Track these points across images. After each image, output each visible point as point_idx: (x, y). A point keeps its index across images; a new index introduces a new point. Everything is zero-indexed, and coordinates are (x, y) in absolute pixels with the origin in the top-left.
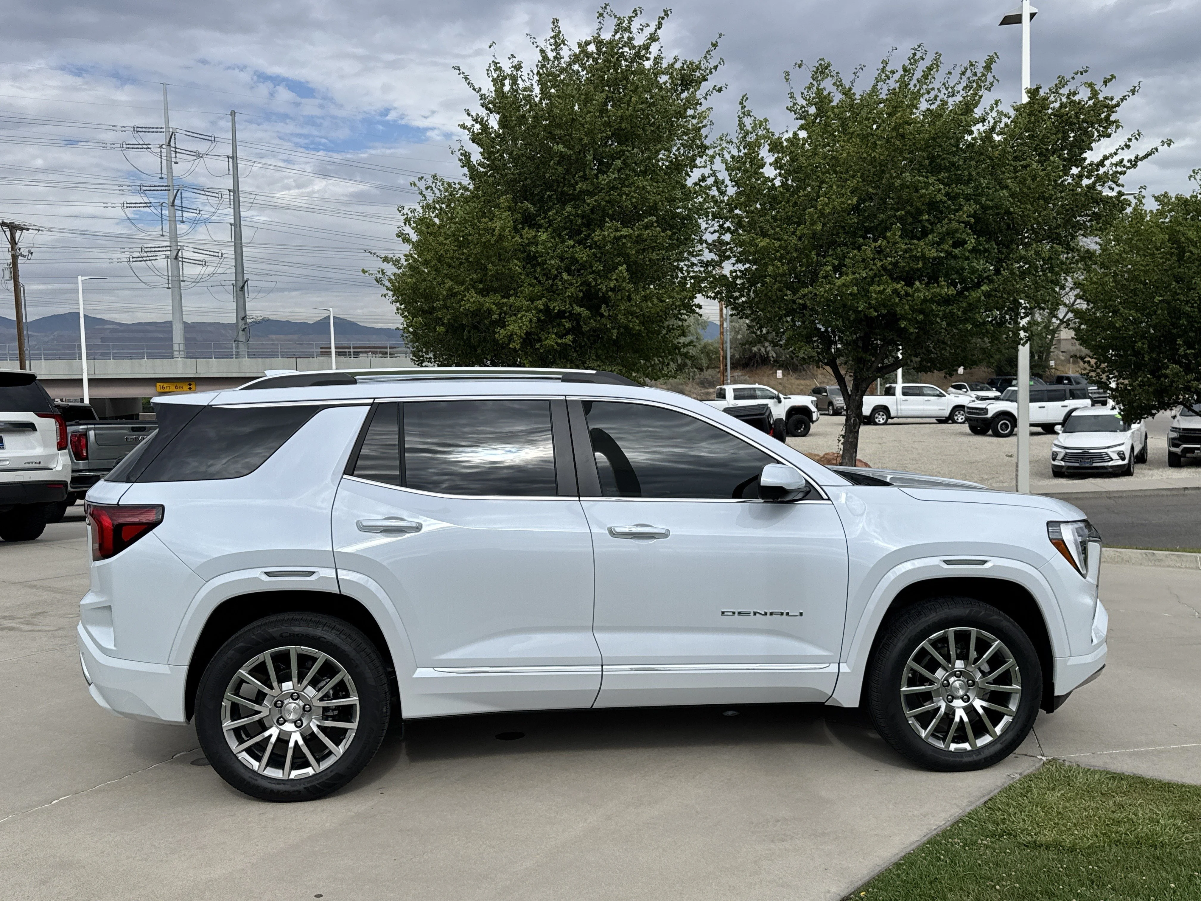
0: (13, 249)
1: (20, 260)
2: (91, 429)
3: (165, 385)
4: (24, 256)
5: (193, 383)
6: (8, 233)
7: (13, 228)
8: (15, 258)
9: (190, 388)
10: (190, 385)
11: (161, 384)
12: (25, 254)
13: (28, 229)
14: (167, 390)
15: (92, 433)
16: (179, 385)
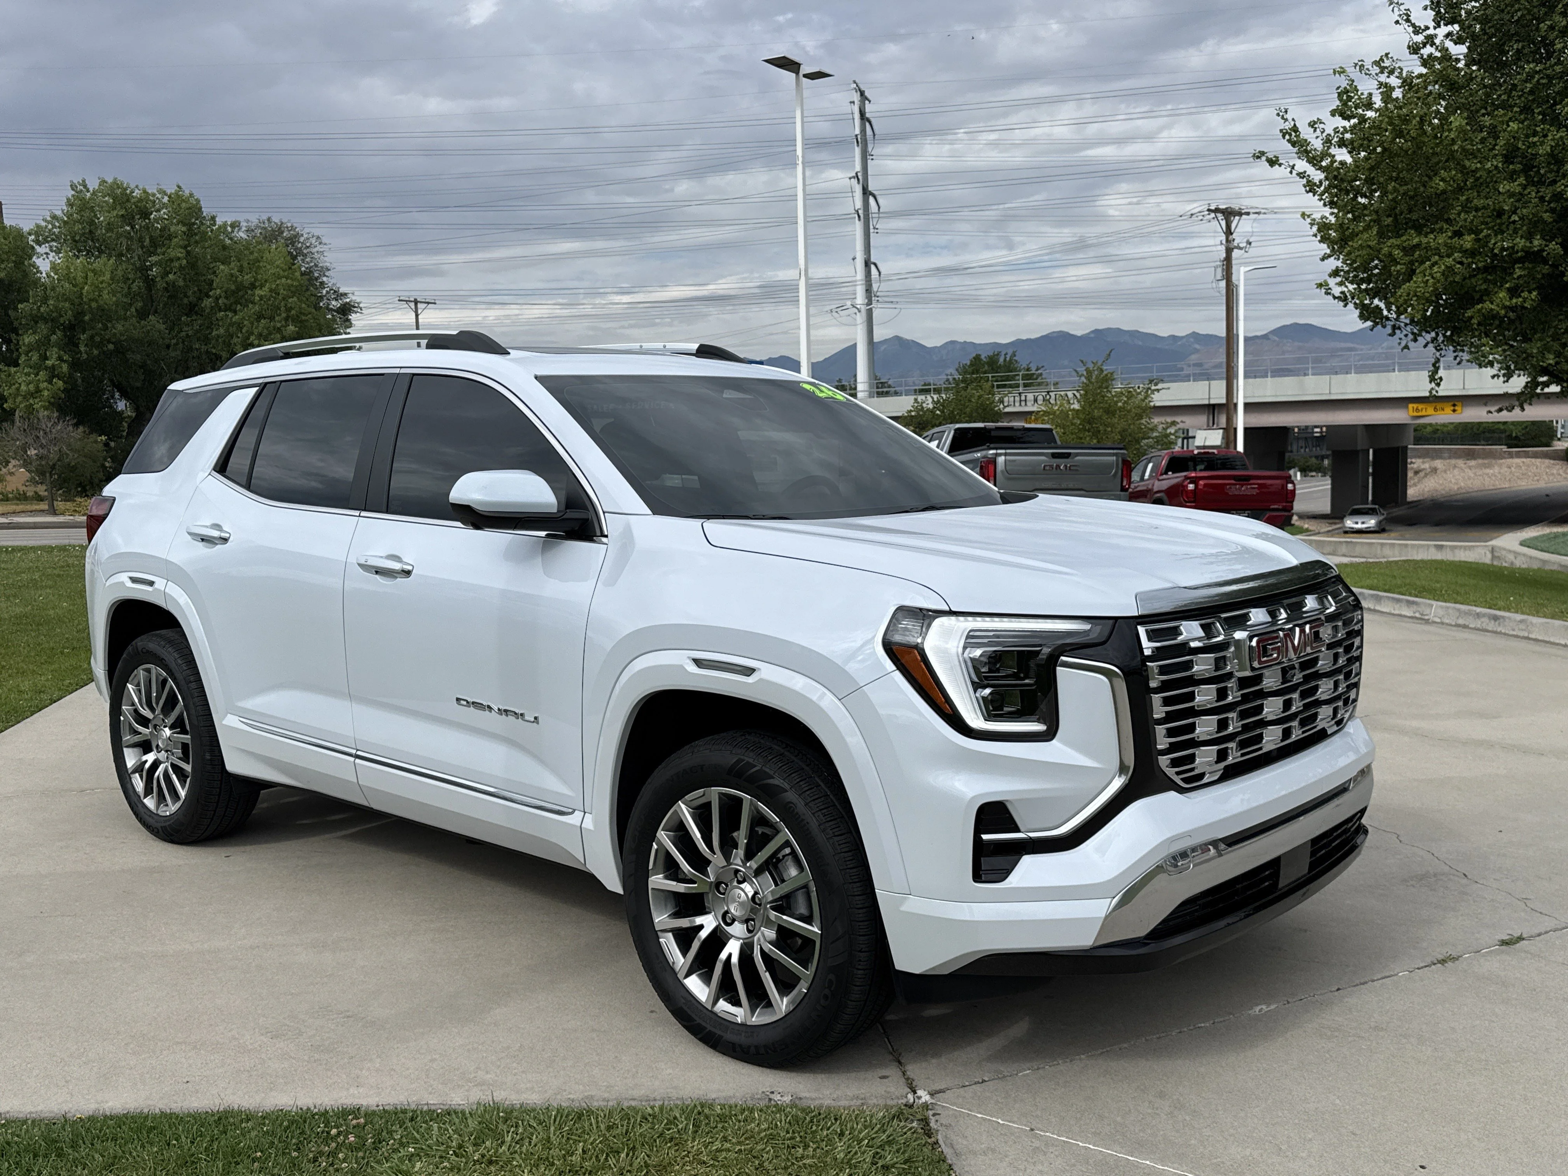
0: (1227, 241)
1: (1236, 253)
2: (1000, 455)
3: (1420, 406)
4: (1241, 249)
5: (1459, 404)
6: (1223, 223)
7: (1229, 214)
8: (1229, 251)
9: (1454, 411)
10: (1454, 405)
11: (1415, 406)
12: (1241, 245)
13: (1248, 214)
14: (1423, 413)
15: (1001, 460)
16: (1439, 406)
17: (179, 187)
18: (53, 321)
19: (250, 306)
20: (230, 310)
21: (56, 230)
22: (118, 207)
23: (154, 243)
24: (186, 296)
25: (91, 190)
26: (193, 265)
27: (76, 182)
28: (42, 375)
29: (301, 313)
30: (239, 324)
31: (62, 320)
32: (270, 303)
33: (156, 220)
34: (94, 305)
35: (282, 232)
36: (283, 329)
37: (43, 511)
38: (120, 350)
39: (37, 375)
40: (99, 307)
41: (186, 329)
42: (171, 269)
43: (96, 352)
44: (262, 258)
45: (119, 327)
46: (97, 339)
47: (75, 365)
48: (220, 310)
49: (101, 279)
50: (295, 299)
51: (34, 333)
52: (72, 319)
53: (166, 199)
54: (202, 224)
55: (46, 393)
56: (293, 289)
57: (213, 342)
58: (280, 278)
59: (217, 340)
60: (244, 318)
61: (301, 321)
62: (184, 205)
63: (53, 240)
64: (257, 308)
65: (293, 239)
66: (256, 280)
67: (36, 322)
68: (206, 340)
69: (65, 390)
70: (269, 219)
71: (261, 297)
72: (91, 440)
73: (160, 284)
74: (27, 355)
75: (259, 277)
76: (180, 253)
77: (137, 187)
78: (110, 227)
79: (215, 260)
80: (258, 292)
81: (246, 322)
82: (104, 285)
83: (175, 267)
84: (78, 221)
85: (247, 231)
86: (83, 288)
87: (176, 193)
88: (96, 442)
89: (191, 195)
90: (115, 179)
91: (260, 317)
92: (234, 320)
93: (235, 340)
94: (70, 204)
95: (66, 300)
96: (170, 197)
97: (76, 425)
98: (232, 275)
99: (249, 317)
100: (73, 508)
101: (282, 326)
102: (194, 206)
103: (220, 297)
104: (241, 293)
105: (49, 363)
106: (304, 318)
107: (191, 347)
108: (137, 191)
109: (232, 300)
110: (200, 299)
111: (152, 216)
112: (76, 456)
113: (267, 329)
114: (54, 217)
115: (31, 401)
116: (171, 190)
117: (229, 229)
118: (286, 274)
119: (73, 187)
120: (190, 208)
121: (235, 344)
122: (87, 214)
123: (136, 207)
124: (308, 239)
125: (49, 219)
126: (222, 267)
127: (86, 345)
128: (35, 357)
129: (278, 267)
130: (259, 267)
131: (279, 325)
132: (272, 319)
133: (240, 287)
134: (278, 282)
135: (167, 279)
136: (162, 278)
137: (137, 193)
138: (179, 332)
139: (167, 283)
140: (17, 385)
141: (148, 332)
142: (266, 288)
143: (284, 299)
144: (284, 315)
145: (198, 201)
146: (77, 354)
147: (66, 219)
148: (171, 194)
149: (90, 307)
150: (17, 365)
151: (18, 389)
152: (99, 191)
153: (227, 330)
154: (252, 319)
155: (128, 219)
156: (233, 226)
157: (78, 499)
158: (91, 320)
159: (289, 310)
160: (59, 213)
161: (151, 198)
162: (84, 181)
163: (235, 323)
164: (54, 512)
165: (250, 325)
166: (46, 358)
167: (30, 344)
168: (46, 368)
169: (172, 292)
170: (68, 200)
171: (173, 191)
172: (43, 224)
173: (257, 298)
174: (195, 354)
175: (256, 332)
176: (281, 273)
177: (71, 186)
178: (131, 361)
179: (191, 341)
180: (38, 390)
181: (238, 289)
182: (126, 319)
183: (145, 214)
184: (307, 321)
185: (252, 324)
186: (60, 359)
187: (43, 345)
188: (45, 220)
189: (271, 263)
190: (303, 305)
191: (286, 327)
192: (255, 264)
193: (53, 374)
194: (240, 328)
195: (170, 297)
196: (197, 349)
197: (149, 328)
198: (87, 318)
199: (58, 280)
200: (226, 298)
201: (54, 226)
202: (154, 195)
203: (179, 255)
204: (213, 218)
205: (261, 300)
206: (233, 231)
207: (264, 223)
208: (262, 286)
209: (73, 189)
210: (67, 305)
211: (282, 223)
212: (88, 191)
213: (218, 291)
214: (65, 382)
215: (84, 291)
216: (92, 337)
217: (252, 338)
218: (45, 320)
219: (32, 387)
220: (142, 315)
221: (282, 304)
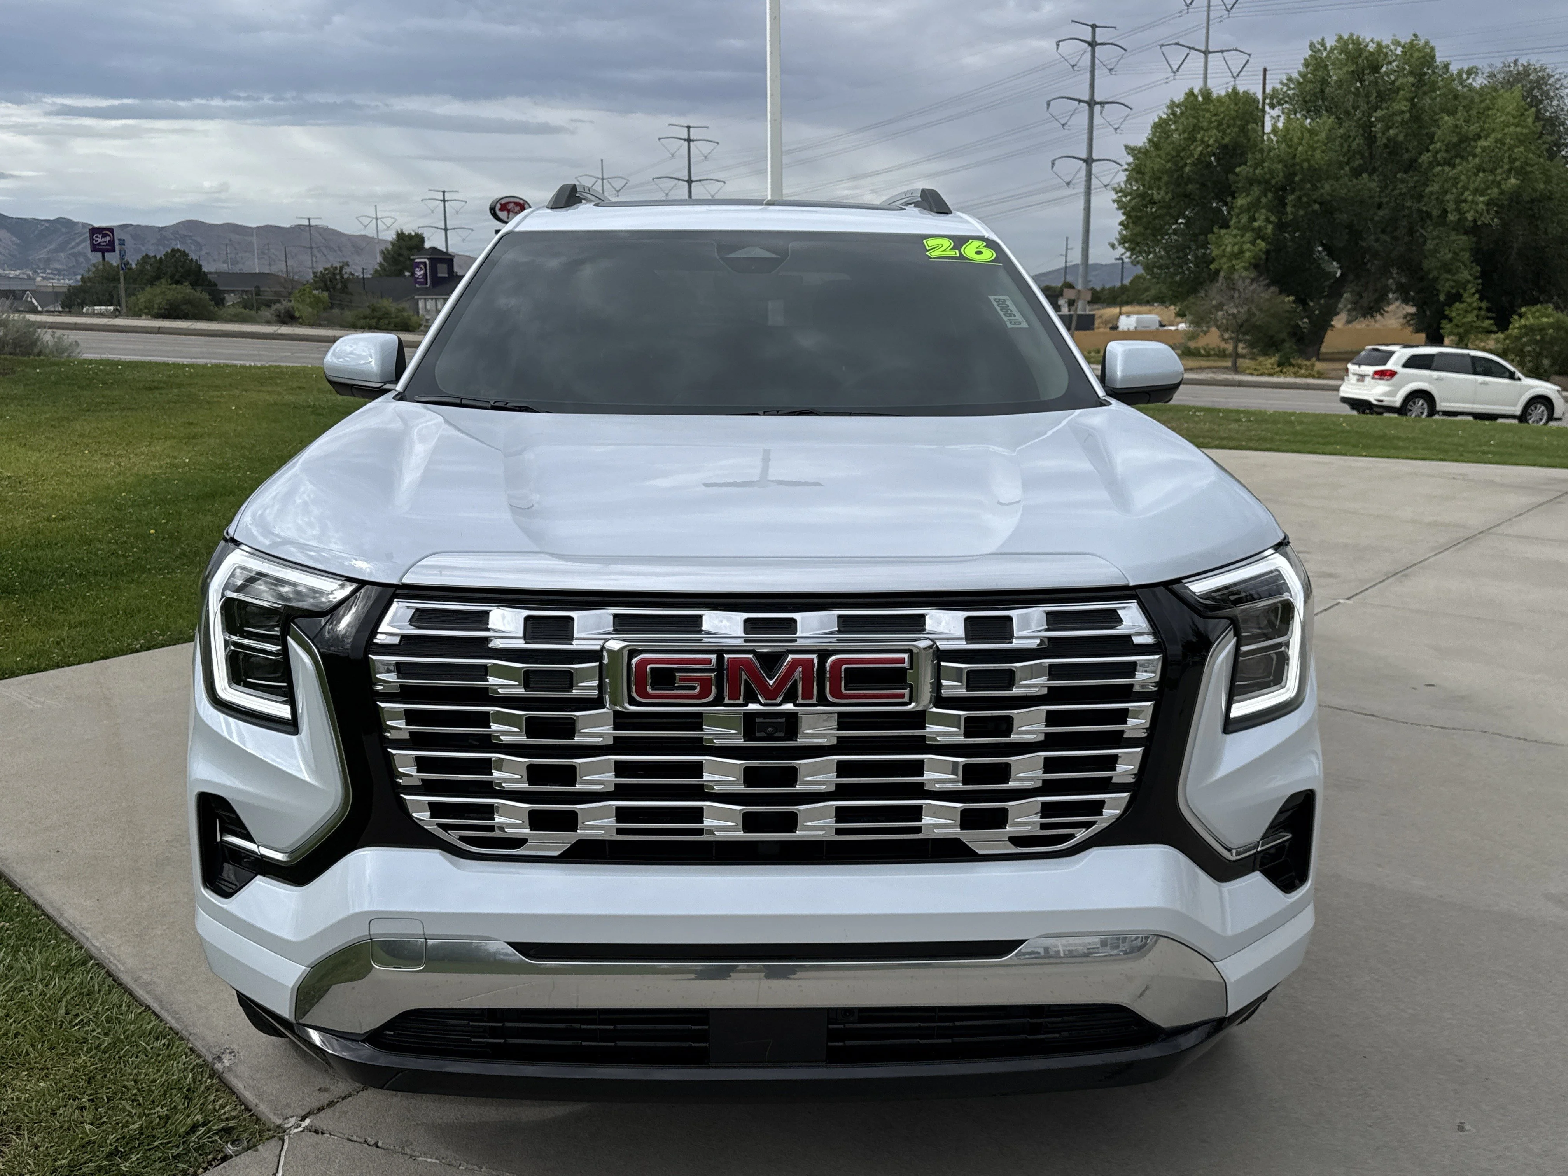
17: (1415, 35)
18: (1266, 183)
19: (1470, 158)
20: (1449, 165)
21: (1290, 92)
22: (1349, 64)
23: (1381, 97)
24: (1407, 151)
25: (1328, 48)
26: (1416, 118)
27: (1315, 42)
28: (1249, 236)
29: (1527, 164)
30: (1456, 178)
31: (1273, 182)
32: (1493, 154)
33: (1387, 74)
34: (1305, 165)
35: (1529, 75)
36: (1503, 182)
37: (1226, 368)
38: (1328, 208)
39: (1242, 236)
40: (1310, 166)
41: (1401, 186)
42: (1393, 124)
43: (1301, 212)
44: (1494, 105)
45: (1327, 187)
46: (1305, 199)
47: (1281, 226)
48: (1439, 165)
49: (1316, 138)
50: (1522, 149)
51: (1248, 195)
52: (1284, 180)
53: (1399, 51)
54: (1434, 72)
55: (1248, 254)
56: (1522, 138)
57: (1426, 199)
58: (1507, 125)
59: (1430, 198)
60: (1461, 172)
61: (1527, 173)
62: (1417, 55)
63: (1286, 102)
64: (1477, 160)
65: (1540, 82)
66: (1482, 129)
67: (1251, 185)
68: (1420, 197)
69: (1268, 252)
70: (1516, 62)
71: (1484, 149)
72: (1279, 301)
73: (1381, 141)
74: (1238, 217)
75: (1486, 126)
76: (1404, 106)
77: (1372, 41)
78: (1340, 83)
79: (1443, 110)
80: (1483, 143)
81: (1463, 177)
82: (1319, 144)
83: (1397, 121)
84: (1311, 82)
85: (1488, 77)
86: (1297, 149)
87: (1412, 43)
88: (1283, 302)
89: (1427, 43)
90: (1352, 34)
91: (1480, 169)
92: (1450, 175)
93: (1448, 197)
94: (1306, 64)
95: (1280, 162)
96: (1403, 47)
97: (1268, 286)
98: (1456, 126)
99: (1468, 171)
100: (1254, 367)
101: (1503, 179)
102: (1427, 54)
103: (1440, 150)
104: (1463, 146)
105: (1256, 224)
106: (1529, 169)
107: (1403, 205)
108: (1371, 44)
109: (1453, 153)
110: (1420, 154)
111: (1384, 69)
112: (1262, 315)
113: (1484, 183)
114: (1290, 79)
115: (1234, 262)
116: (1405, 39)
117: (1465, 76)
118: (1516, 120)
119: (1312, 46)
120: (1424, 57)
121: (1448, 201)
122: (1320, 73)
123: (1368, 61)
124: (1558, 80)
125: (1285, 81)
126: (1447, 118)
127: (1294, 206)
128: (1244, 219)
129: (1508, 113)
130: (1488, 116)
131: (1499, 178)
132: (1492, 171)
133: (1464, 139)
134: (1506, 130)
135: (1387, 134)
136: (1384, 134)
137: (1372, 47)
138: (1392, 190)
139: (1388, 139)
140: (1223, 247)
141: (1359, 190)
142: (1491, 139)
143: (1509, 149)
144: (1506, 167)
145: (1432, 49)
146: (1283, 214)
147: (1301, 80)
148: (1406, 43)
149: (1302, 168)
150: (1227, 227)
151: (1224, 250)
152: (1336, 47)
153: (1442, 187)
154: (1470, 173)
155: (1358, 75)
156: (1470, 72)
157: (1261, 359)
158: (1301, 180)
159: (1512, 160)
160: (1295, 75)
161: (1385, 50)
162: (1323, 40)
163: (1451, 178)
164: (1236, 369)
165: (1466, 180)
166: (1255, 220)
167: (1242, 205)
168: (1253, 230)
169: (1393, 147)
170: (1305, 60)
171: (1408, 40)
172: (1279, 86)
173: (1479, 150)
174: (1407, 212)
175: (1472, 187)
176: (1511, 119)
177: (1310, 46)
178: (1338, 221)
179: (1403, 199)
180: (1241, 252)
181: (1461, 141)
182: (1338, 179)
183: (1376, 69)
184: (1532, 172)
185: (1469, 178)
186: (1267, 220)
187: (1254, 206)
188: (1282, 83)
189: (1502, 110)
190: (1531, 155)
191: (1506, 180)
192: (1483, 114)
193: (1259, 234)
194: (1455, 185)
195: (1390, 153)
196: (1408, 208)
197: (1360, 187)
198: (1297, 179)
199: (1277, 142)
200: (1447, 151)
201: (1289, 89)
202: (1387, 46)
203: (1404, 108)
204: (1446, 66)
205: (1483, 151)
206: (1468, 78)
207: (1509, 66)
208: (1487, 137)
209: (1311, 50)
210: (1280, 166)
211: (1529, 65)
212: (1325, 49)
213: (1438, 145)
214: (1268, 243)
215: (1298, 152)
216: (1300, 198)
217: (1467, 193)
218: (1259, 183)
219: (1236, 248)
220: (1357, 173)
221: (1507, 155)
